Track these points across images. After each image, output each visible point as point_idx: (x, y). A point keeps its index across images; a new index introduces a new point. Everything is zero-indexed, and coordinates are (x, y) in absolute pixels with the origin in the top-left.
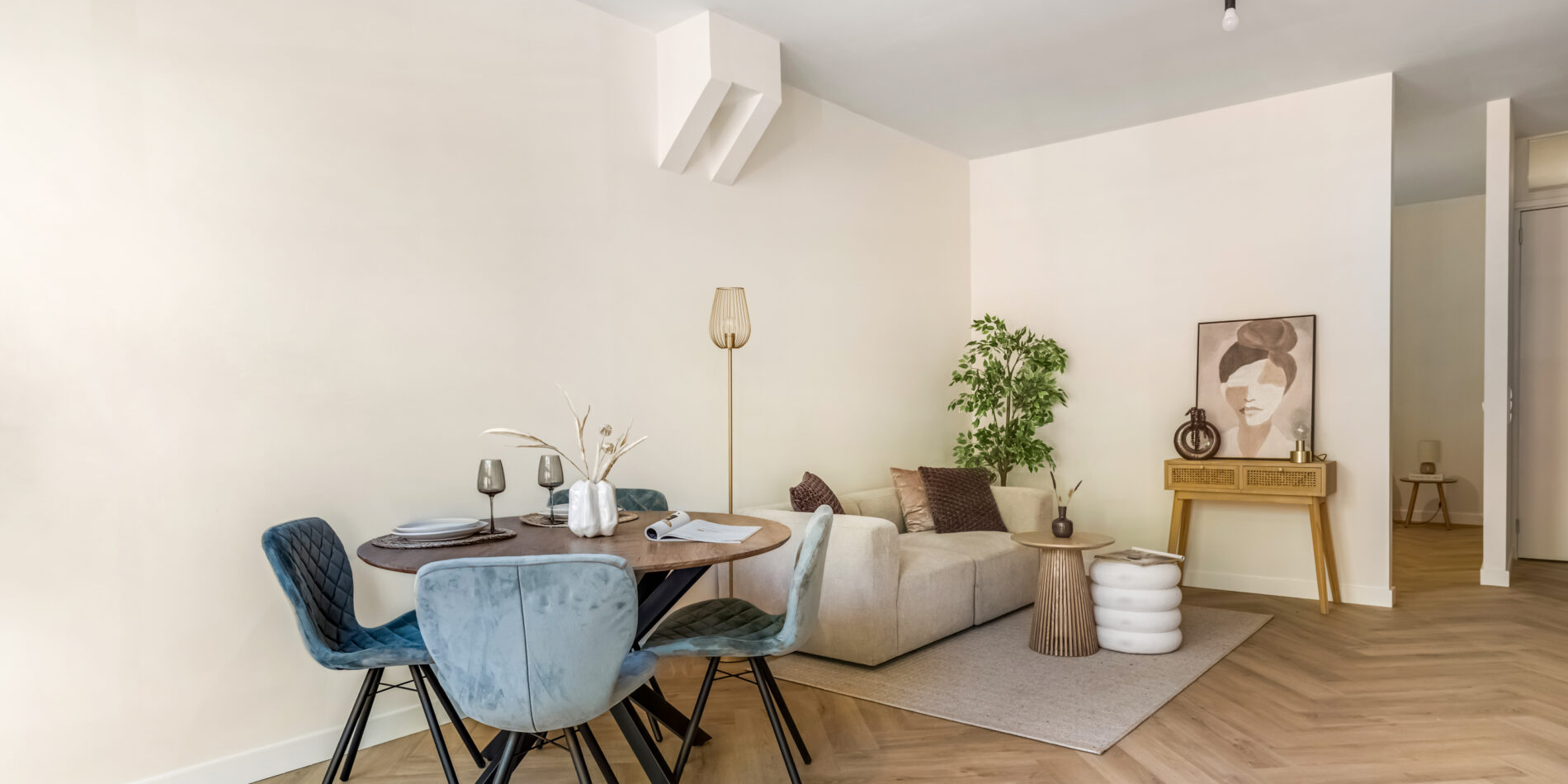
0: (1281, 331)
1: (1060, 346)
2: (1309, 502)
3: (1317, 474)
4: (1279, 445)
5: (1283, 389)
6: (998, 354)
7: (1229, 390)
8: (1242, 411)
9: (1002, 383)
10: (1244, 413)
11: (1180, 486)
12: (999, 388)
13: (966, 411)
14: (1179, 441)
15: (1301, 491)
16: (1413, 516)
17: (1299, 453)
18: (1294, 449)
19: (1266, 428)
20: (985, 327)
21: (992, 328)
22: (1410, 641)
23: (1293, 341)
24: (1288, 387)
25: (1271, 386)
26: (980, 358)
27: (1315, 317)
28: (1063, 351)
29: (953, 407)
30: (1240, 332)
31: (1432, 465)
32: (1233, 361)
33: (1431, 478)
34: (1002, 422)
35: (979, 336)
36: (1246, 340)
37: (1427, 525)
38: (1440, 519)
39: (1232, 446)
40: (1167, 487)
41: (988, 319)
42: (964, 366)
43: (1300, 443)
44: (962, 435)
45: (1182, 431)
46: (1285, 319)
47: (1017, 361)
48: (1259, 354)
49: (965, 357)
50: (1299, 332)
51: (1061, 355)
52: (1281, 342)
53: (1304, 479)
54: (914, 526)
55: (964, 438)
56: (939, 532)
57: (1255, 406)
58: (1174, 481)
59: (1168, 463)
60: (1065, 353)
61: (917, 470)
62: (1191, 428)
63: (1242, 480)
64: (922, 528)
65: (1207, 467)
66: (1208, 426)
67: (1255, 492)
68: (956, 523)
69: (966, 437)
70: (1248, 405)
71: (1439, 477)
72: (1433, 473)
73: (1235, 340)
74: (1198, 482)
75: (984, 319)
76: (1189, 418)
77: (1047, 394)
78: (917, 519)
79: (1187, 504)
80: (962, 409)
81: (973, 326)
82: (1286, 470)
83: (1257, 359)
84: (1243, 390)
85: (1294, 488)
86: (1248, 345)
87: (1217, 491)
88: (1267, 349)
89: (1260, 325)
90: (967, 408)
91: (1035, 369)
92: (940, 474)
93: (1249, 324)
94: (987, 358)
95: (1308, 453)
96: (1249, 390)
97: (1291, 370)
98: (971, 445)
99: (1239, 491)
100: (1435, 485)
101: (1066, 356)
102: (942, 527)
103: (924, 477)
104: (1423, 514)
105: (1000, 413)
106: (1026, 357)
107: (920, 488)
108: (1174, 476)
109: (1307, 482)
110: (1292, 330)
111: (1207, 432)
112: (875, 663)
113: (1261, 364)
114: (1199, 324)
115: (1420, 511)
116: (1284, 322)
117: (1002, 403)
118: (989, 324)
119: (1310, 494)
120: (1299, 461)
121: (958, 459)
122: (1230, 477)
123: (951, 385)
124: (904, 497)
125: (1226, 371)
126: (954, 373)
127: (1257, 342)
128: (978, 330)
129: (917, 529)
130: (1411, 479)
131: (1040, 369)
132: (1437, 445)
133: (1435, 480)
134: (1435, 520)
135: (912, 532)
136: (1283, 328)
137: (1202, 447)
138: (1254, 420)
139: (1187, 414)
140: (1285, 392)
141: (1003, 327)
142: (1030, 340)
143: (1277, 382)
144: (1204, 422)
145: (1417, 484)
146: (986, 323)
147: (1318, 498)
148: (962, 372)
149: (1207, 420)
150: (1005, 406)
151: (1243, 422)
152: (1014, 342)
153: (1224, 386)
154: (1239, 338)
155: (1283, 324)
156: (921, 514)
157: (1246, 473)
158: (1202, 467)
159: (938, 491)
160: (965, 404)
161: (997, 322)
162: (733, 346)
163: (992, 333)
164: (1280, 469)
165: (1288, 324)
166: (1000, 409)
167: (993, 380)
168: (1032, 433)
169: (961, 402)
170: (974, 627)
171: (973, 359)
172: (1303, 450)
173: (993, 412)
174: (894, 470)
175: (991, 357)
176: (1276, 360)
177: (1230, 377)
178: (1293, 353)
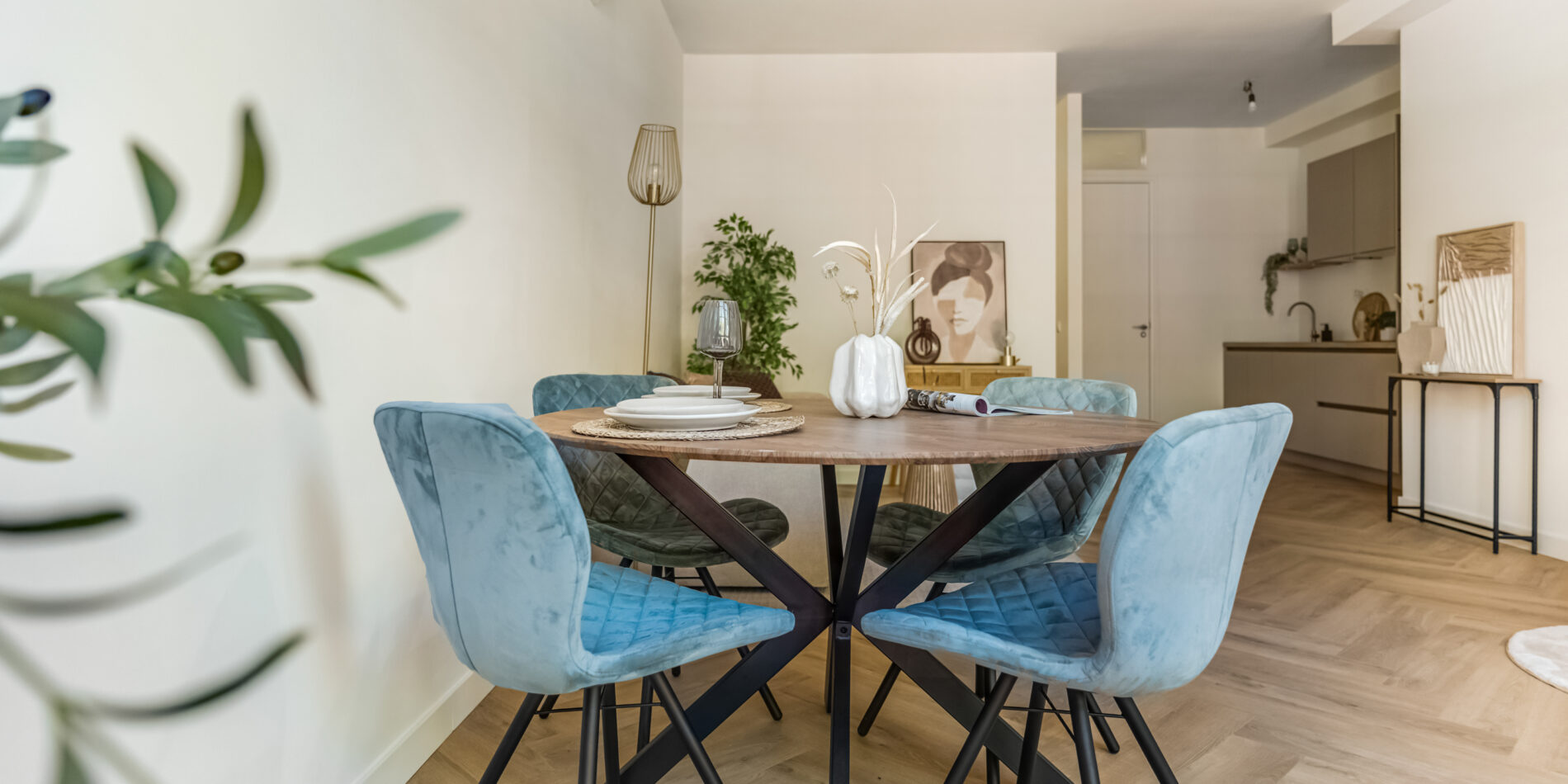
0: (979, 253)
1: (790, 254)
4: (983, 352)
5: (982, 303)
7: (940, 302)
8: (952, 321)
10: (954, 323)
14: (910, 347)
18: (1003, 354)
19: (971, 337)
20: (729, 228)
23: (989, 263)
24: (987, 301)
25: (973, 300)
26: (723, 259)
27: (1004, 243)
30: (948, 251)
32: (941, 278)
36: (952, 259)
39: (948, 352)
41: (730, 219)
42: (708, 267)
45: (911, 340)
46: (983, 243)
48: (963, 272)
49: (708, 256)
50: (994, 255)
51: (791, 262)
52: (980, 263)
57: (962, 317)
60: (794, 260)
62: (917, 336)
63: (966, 381)
65: (934, 371)
66: (931, 334)
70: (956, 316)
73: (943, 259)
75: (725, 219)
76: (915, 327)
81: (714, 226)
83: (962, 276)
84: (952, 303)
86: (954, 263)
88: (969, 268)
89: (962, 248)
93: (955, 245)
94: (729, 260)
95: (1013, 358)
96: (956, 302)
97: (988, 286)
101: (795, 264)
110: (987, 253)
111: (930, 339)
113: (965, 281)
114: (913, 243)
116: (982, 245)
118: (729, 225)
123: (695, 285)
125: (936, 287)
126: (697, 273)
127: (960, 261)
128: (719, 229)
136: (981, 250)
138: (961, 330)
139: (914, 323)
140: (985, 305)
141: (747, 229)
142: (764, 246)
143: (979, 297)
144: (927, 330)
146: (728, 223)
148: (706, 272)
149: (930, 328)
151: (954, 331)
153: (936, 299)
154: (946, 257)
155: (981, 247)
157: (970, 374)
161: (742, 223)
162: (659, 203)
163: (734, 235)
165: (986, 249)
168: (779, 339)
171: (717, 261)
175: (735, 259)
176: (977, 278)
177: (941, 291)
178: (990, 272)
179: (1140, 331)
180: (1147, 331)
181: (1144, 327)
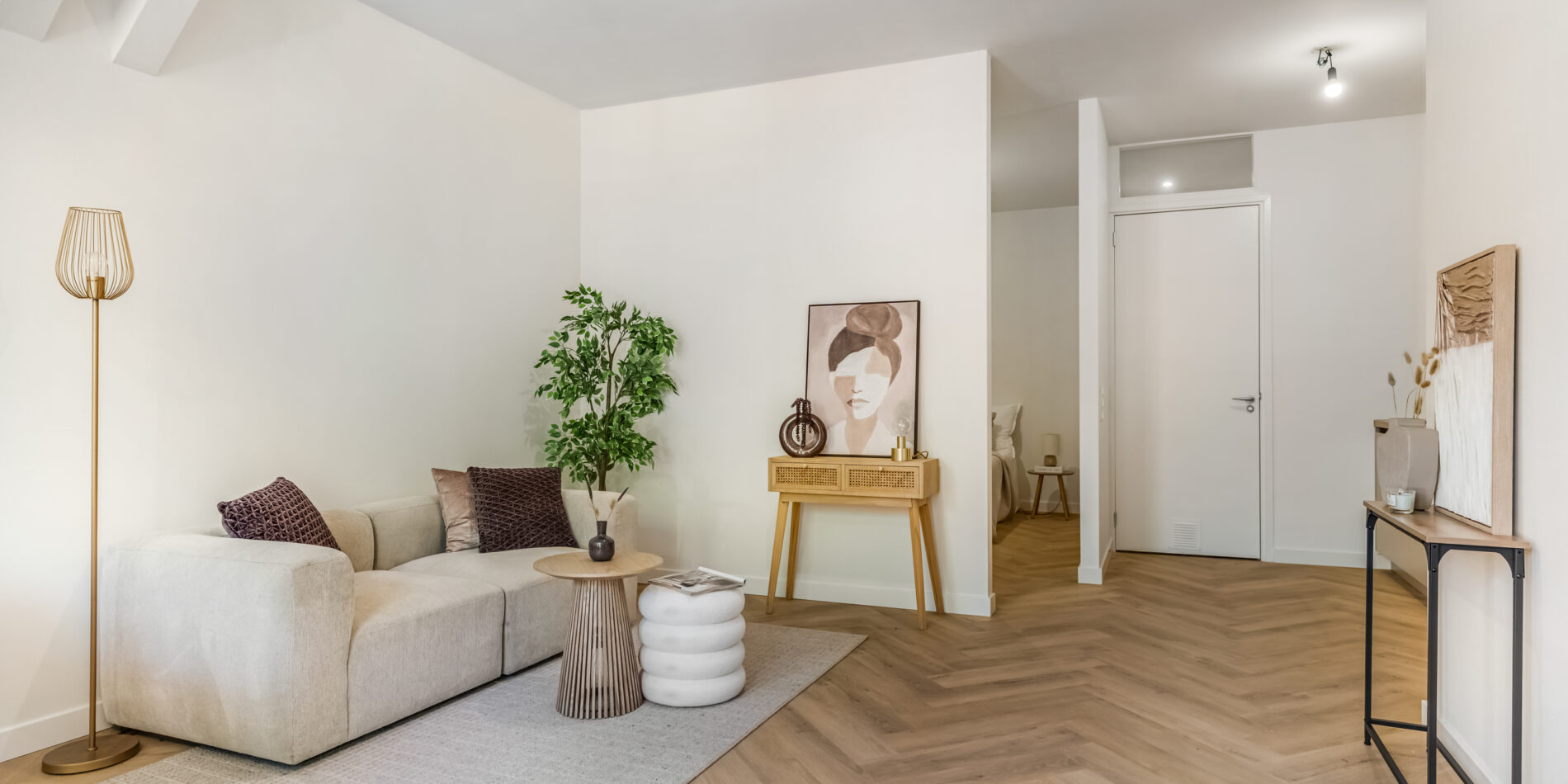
0: (887, 316)
1: (666, 325)
2: (909, 504)
3: (915, 474)
4: (884, 440)
6: (595, 331)
7: (838, 380)
8: (850, 402)
9: (599, 366)
10: (851, 406)
11: (785, 487)
12: (597, 373)
13: (555, 398)
14: (784, 437)
15: (900, 493)
16: (1039, 508)
17: (900, 450)
18: (896, 447)
19: (872, 422)
20: (582, 300)
21: (589, 301)
22: (994, 662)
23: (898, 329)
24: (893, 378)
25: (877, 376)
26: (574, 335)
27: (919, 303)
28: (671, 331)
29: (540, 393)
30: (849, 316)
31: (1053, 457)
33: (1052, 470)
34: (601, 411)
35: (576, 311)
36: (855, 325)
37: (1051, 515)
38: (1061, 510)
39: (838, 442)
40: (771, 489)
41: (583, 291)
42: (555, 345)
43: (901, 439)
44: (555, 426)
45: (786, 428)
46: (891, 304)
47: (620, 342)
48: (867, 341)
49: (556, 333)
50: (903, 318)
51: (669, 336)
52: (887, 328)
53: (904, 478)
54: (455, 544)
55: (557, 431)
56: (483, 551)
57: (862, 398)
58: (778, 481)
59: (772, 461)
60: (672, 334)
61: (465, 471)
62: (797, 422)
63: (844, 479)
64: (466, 546)
65: (810, 466)
66: (812, 419)
67: (856, 494)
68: (507, 538)
69: (560, 429)
70: (855, 397)
71: (1059, 470)
72: (1054, 466)
73: (843, 325)
74: (802, 483)
75: (578, 290)
76: (794, 410)
77: (651, 380)
78: (461, 534)
79: (797, 507)
80: (549, 395)
81: (566, 298)
82: (886, 469)
83: (864, 347)
84: (851, 380)
85: (894, 489)
86: (855, 331)
87: (820, 492)
88: (873, 336)
89: (867, 309)
90: (555, 394)
91: (642, 352)
92: (493, 477)
93: (857, 308)
94: (582, 337)
95: (908, 451)
96: (857, 380)
97: (896, 359)
98: (566, 439)
99: (840, 493)
100: (1056, 477)
101: (675, 337)
102: (487, 544)
103: (474, 480)
104: (1049, 505)
105: (597, 401)
106: (631, 337)
107: (468, 494)
108: (779, 476)
109: (906, 482)
110: (897, 315)
111: (812, 425)
112: (296, 761)
113: (869, 352)
114: (810, 306)
115: (1046, 502)
116: (891, 307)
117: (600, 390)
118: (586, 297)
119: (908, 496)
120: (900, 459)
121: (550, 455)
122: (831, 476)
123: (538, 366)
124: (445, 506)
125: (834, 359)
126: (544, 352)
127: (863, 327)
128: (572, 302)
129: (459, 547)
130: (1036, 471)
131: (649, 351)
132: (1058, 438)
133: (1056, 472)
134: (1058, 511)
135: (451, 551)
136: (889, 313)
137: (808, 443)
138: (861, 413)
139: (793, 406)
140: (891, 382)
141: (599, 300)
142: (635, 317)
143: (883, 372)
144: (810, 415)
145: (1041, 476)
146: (582, 295)
147: (917, 500)
148: (552, 352)
149: (812, 413)
150: (604, 392)
151: (851, 415)
152: (614, 318)
153: (832, 375)
154: (847, 323)
155: (889, 309)
156: (466, 527)
157: (848, 471)
158: (805, 466)
159: (487, 498)
160: (553, 390)
161: (594, 294)
162: (102, 296)
163: (588, 307)
164: (880, 469)
165: (893, 309)
166: (598, 396)
167: (588, 362)
168: (630, 425)
169: (549, 387)
170: (503, 677)
171: (565, 337)
172: (904, 446)
173: (589, 400)
174: (436, 471)
175: (587, 335)
176: (883, 349)
177: (839, 365)
178: (898, 341)
179: (1245, 404)
180: (1255, 404)
181: (1252, 400)
